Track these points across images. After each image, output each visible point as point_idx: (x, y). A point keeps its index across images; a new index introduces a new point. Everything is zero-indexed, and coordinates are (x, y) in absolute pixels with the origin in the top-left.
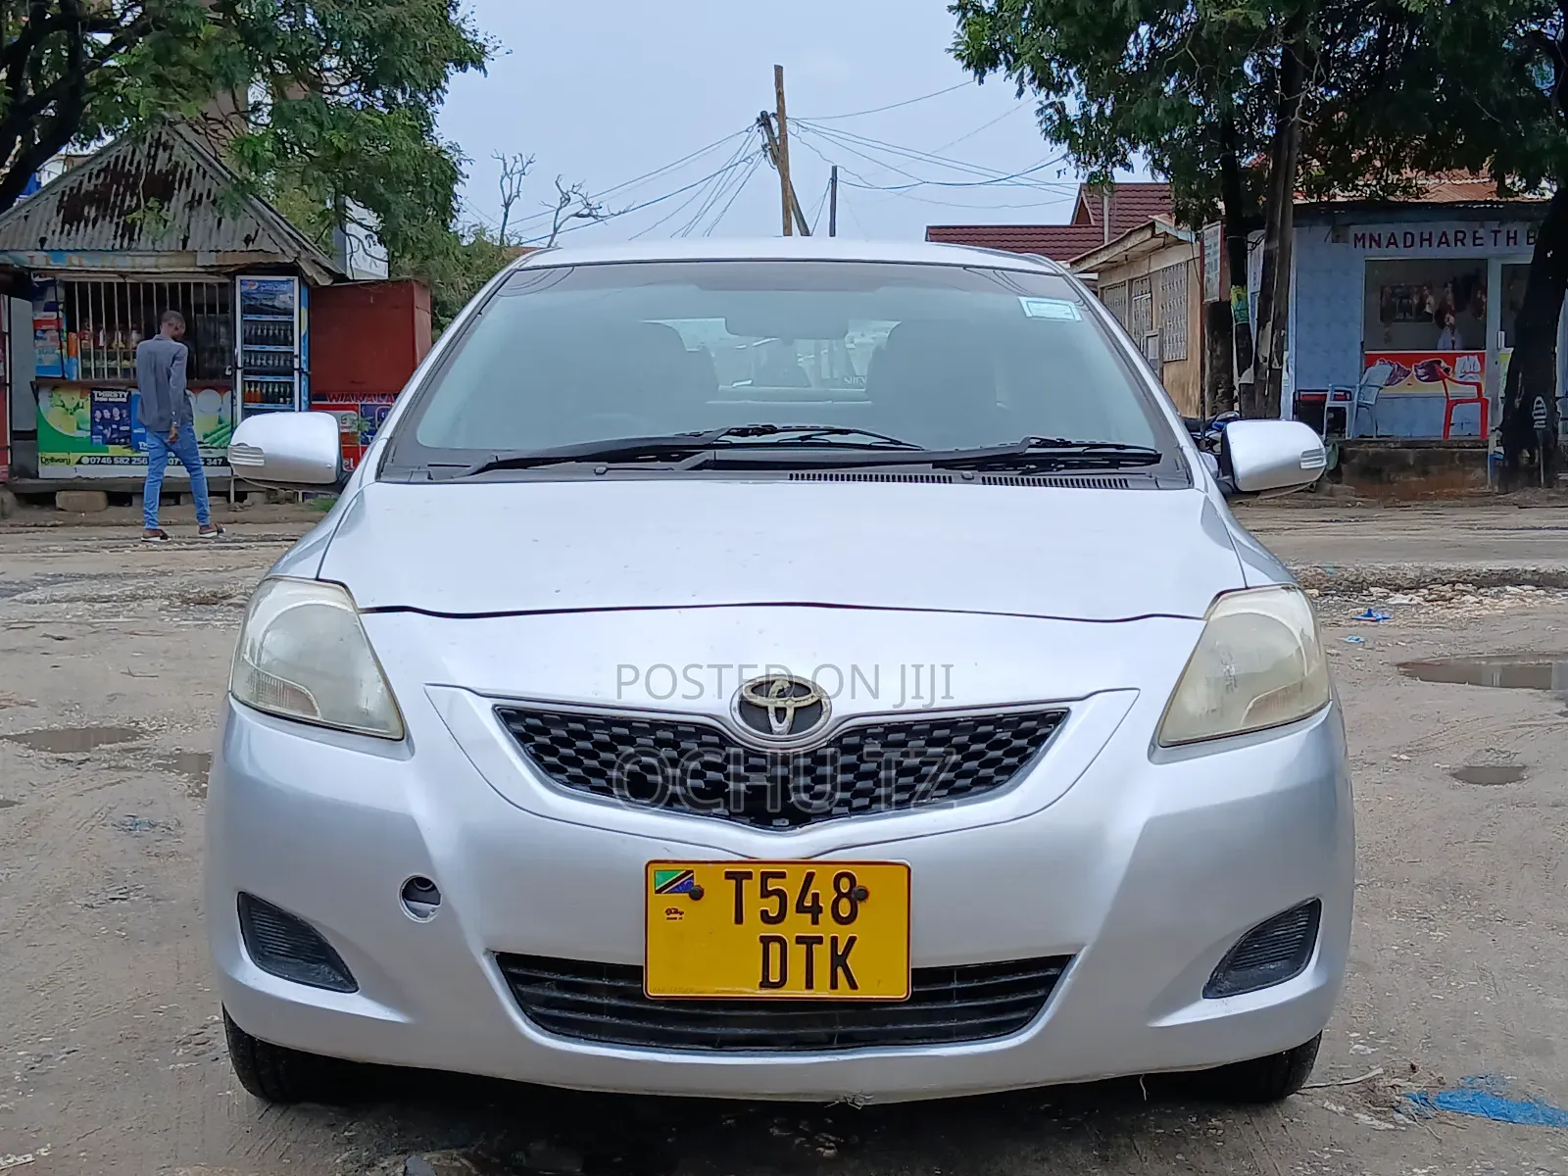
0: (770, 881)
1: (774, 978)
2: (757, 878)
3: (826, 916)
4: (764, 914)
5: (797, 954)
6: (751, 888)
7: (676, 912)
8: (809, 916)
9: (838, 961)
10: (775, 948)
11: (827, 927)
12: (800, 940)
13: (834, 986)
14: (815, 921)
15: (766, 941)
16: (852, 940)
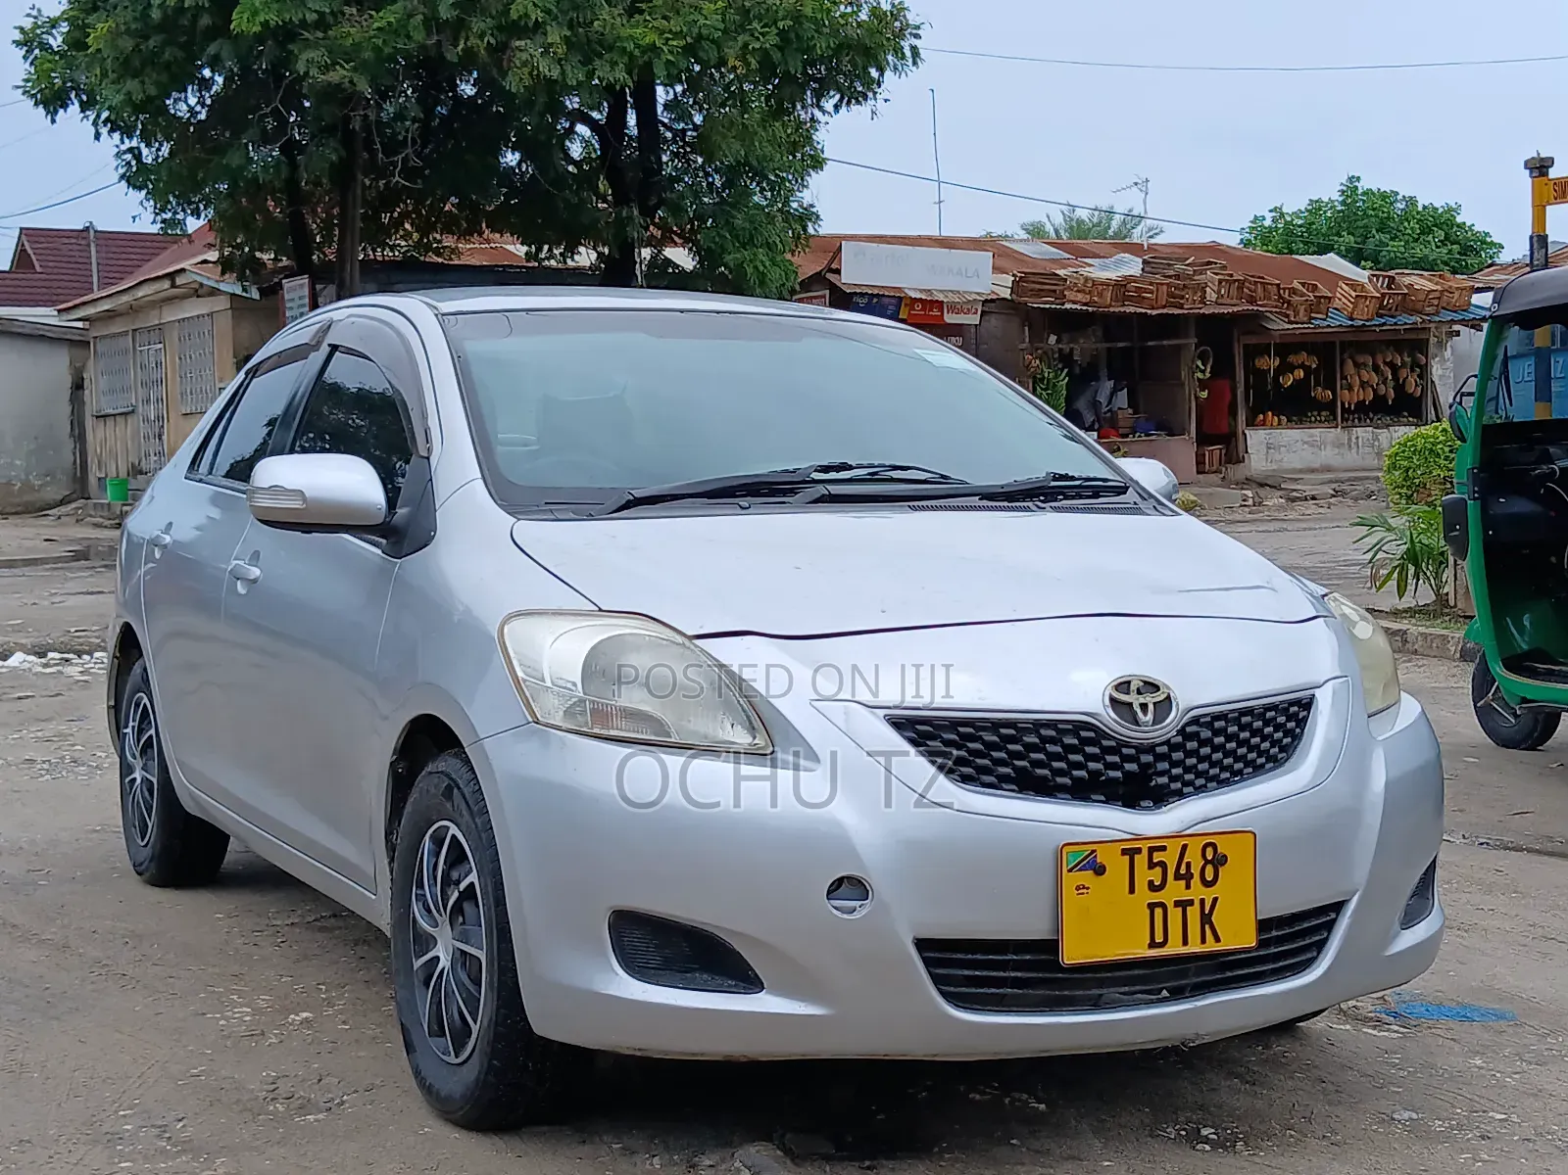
0: (1155, 854)
1: (1159, 939)
2: (1145, 852)
3: (1196, 880)
4: (1151, 883)
5: (1175, 915)
6: (1141, 861)
7: (1084, 888)
8: (1183, 883)
9: (1206, 919)
10: (1158, 911)
11: (1197, 891)
12: (1177, 904)
13: (1203, 941)
14: (1188, 887)
15: (1152, 906)
16: (1215, 900)
